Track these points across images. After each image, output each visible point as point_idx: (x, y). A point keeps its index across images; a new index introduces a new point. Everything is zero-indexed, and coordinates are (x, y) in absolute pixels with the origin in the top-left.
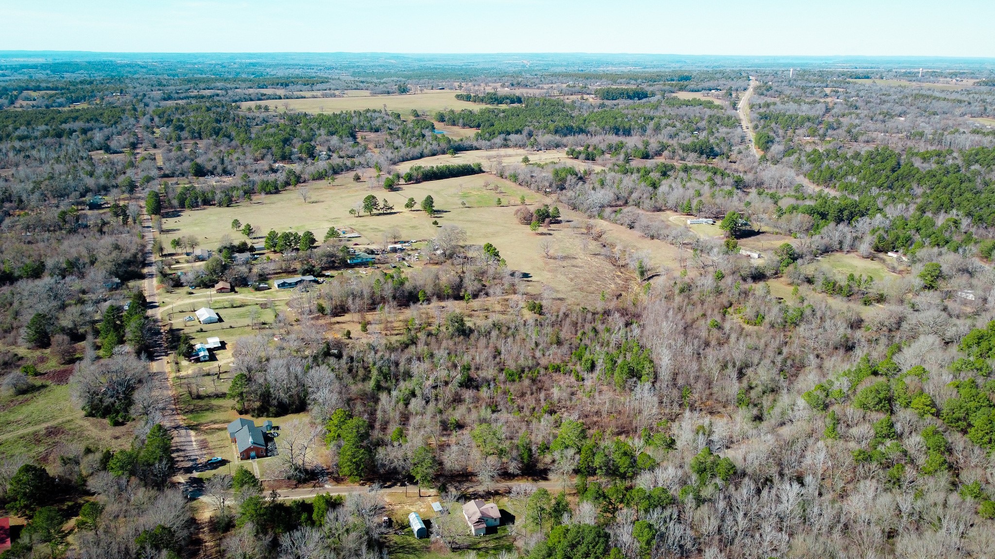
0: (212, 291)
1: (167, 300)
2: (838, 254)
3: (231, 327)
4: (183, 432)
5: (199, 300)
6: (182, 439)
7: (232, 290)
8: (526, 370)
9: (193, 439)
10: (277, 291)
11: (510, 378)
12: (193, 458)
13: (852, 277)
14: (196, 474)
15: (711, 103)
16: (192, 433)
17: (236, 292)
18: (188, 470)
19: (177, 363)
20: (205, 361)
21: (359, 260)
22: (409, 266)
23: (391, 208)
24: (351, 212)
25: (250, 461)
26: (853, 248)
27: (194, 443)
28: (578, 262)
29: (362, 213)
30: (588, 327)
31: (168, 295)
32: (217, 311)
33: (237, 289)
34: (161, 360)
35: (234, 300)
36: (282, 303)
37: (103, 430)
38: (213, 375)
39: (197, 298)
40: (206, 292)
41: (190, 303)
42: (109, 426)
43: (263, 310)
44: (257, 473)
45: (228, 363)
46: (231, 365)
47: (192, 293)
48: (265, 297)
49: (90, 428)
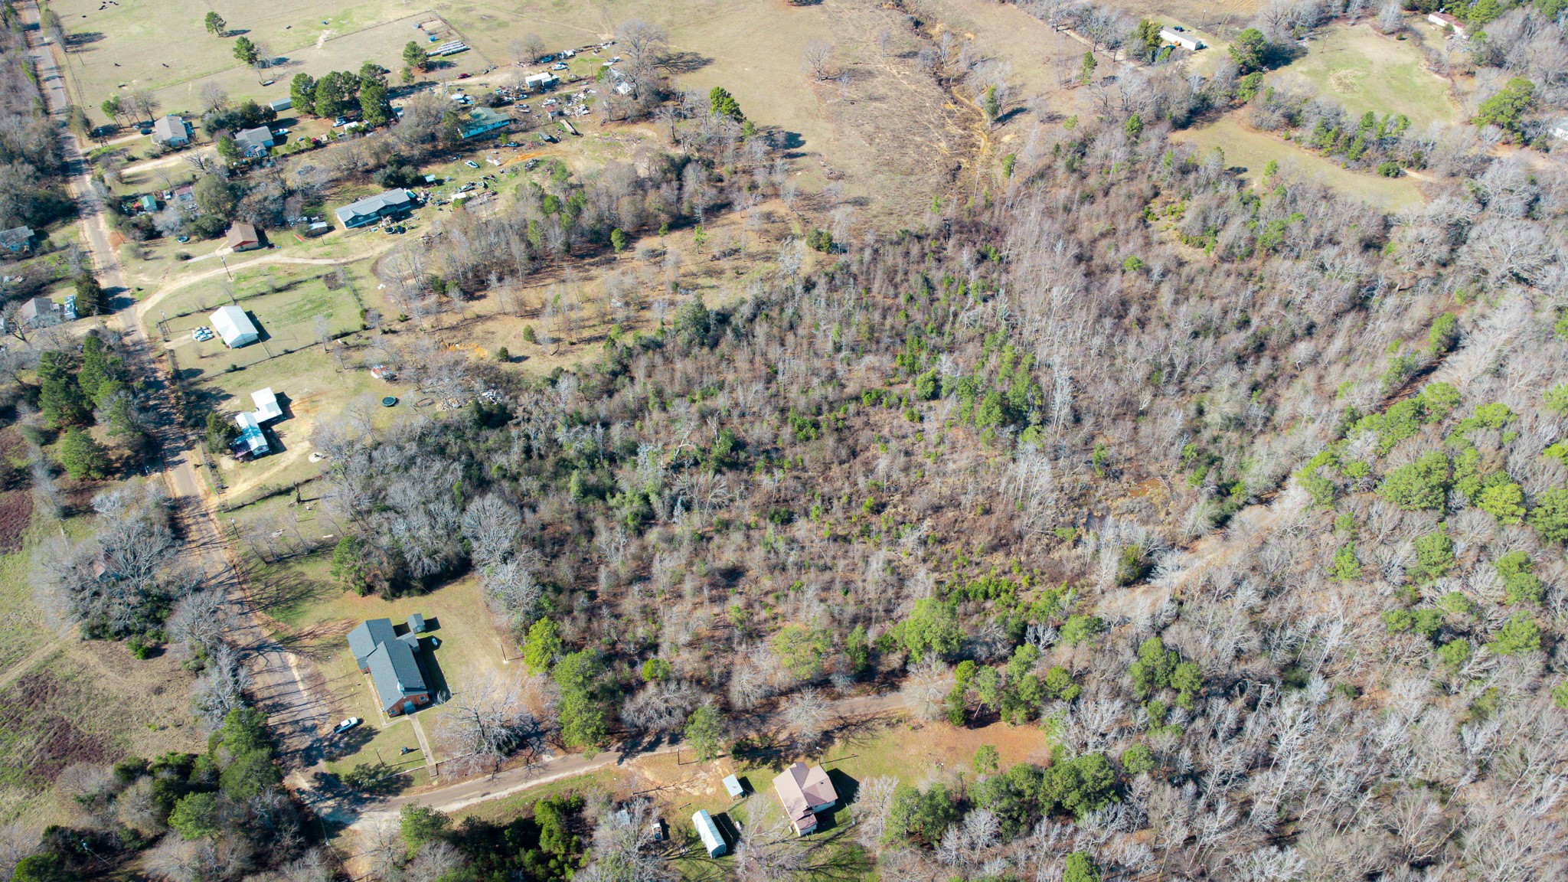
0: (223, 248)
1: (144, 279)
3: (287, 352)
4: (274, 656)
5: (206, 275)
6: (278, 678)
7: (263, 242)
8: (825, 407)
9: (296, 674)
10: (347, 235)
11: (801, 435)
12: (309, 724)
13: (1370, 120)
14: (323, 766)
16: (292, 658)
17: (271, 246)
18: (309, 757)
19: (213, 467)
20: (264, 455)
21: (481, 130)
22: (576, 134)
25: (406, 717)
26: (1367, 6)
27: (301, 686)
28: (877, 86)
30: (915, 279)
31: (140, 264)
32: (251, 306)
33: (270, 235)
34: (181, 462)
35: (272, 268)
36: (363, 270)
37: (126, 670)
38: (287, 492)
39: (200, 268)
40: (213, 250)
41: (193, 287)
42: (137, 661)
43: (333, 293)
44: (426, 747)
45: (305, 455)
46: (312, 459)
47: (188, 257)
48: (328, 255)
49: (103, 669)
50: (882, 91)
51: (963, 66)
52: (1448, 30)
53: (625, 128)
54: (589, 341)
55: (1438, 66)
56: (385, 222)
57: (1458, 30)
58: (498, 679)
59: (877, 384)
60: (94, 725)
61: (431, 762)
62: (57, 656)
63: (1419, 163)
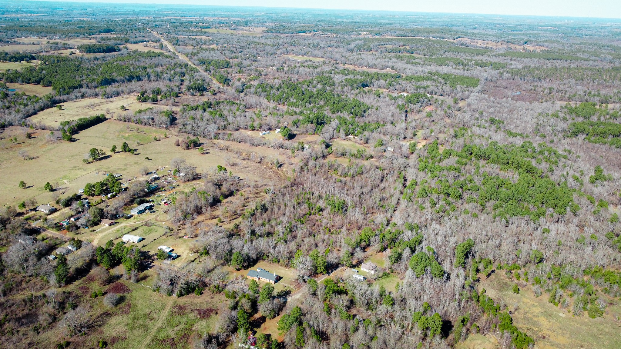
0: (103, 226)
2: (334, 140)
3: (155, 240)
5: (106, 232)
10: (140, 216)
13: (358, 151)
15: (163, 54)
17: (120, 223)
20: (177, 258)
21: (151, 189)
23: (105, 154)
24: (84, 160)
25: (278, 283)
26: (338, 137)
28: (244, 165)
29: (91, 159)
31: (81, 235)
33: (116, 221)
34: (154, 266)
35: (125, 227)
36: (153, 221)
37: (198, 298)
38: (193, 261)
39: (102, 231)
40: (100, 227)
41: (105, 236)
42: (198, 296)
43: (151, 228)
44: (289, 286)
45: (188, 254)
46: (190, 255)
47: (94, 231)
48: (139, 221)
49: (192, 300)
50: (246, 166)
51: (259, 159)
52: (354, 138)
53: (190, 183)
54: (234, 219)
55: (359, 144)
56: (147, 211)
57: (356, 137)
58: (289, 272)
59: (308, 212)
60: (205, 307)
61: (292, 287)
62: (176, 302)
63: (371, 157)
